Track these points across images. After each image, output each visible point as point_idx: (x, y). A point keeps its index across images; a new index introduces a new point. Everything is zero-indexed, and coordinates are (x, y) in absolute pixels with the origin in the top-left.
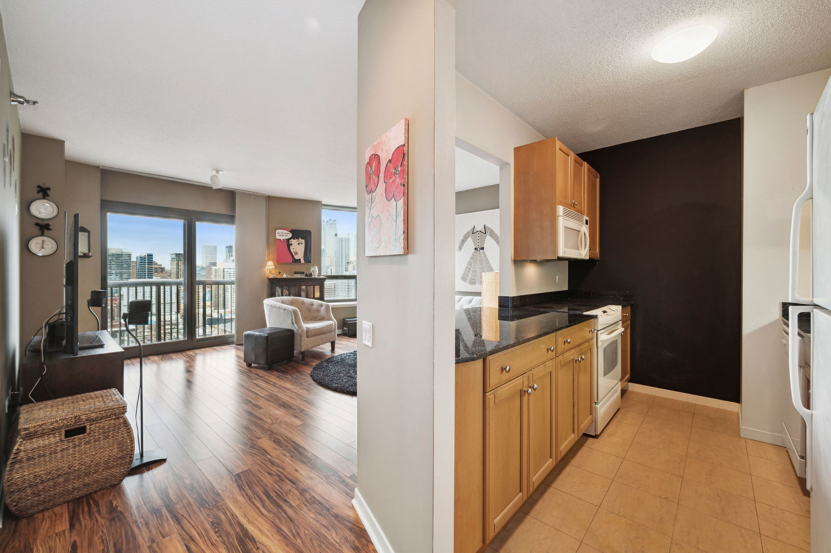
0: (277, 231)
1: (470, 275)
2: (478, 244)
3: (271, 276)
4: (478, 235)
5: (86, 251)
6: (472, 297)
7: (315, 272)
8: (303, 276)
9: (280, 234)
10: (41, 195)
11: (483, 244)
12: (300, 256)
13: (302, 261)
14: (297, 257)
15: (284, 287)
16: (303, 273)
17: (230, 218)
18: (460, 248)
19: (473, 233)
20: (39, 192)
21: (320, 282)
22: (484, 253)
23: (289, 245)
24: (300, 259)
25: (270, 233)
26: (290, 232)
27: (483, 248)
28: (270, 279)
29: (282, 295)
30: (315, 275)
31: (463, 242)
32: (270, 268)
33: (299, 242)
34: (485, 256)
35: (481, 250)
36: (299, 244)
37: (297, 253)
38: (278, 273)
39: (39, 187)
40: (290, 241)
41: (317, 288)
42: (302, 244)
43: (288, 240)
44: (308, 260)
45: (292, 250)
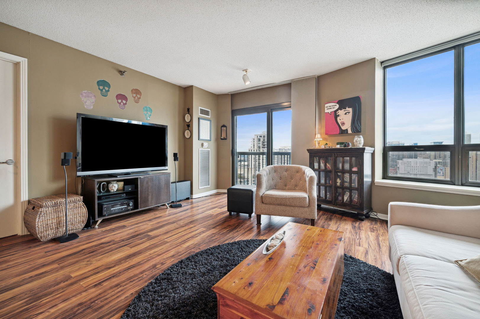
0: (326, 105)
7: (360, 141)
9: (329, 108)
12: (347, 126)
13: (350, 131)
14: (344, 128)
15: (321, 158)
16: (343, 144)
23: (336, 117)
24: (347, 130)
25: (320, 109)
26: (337, 103)
28: (308, 150)
32: (318, 140)
33: (346, 112)
36: (346, 114)
37: (344, 124)
38: (325, 145)
39: (187, 109)
40: (337, 112)
42: (349, 113)
43: (336, 111)
44: (357, 129)
45: (339, 122)
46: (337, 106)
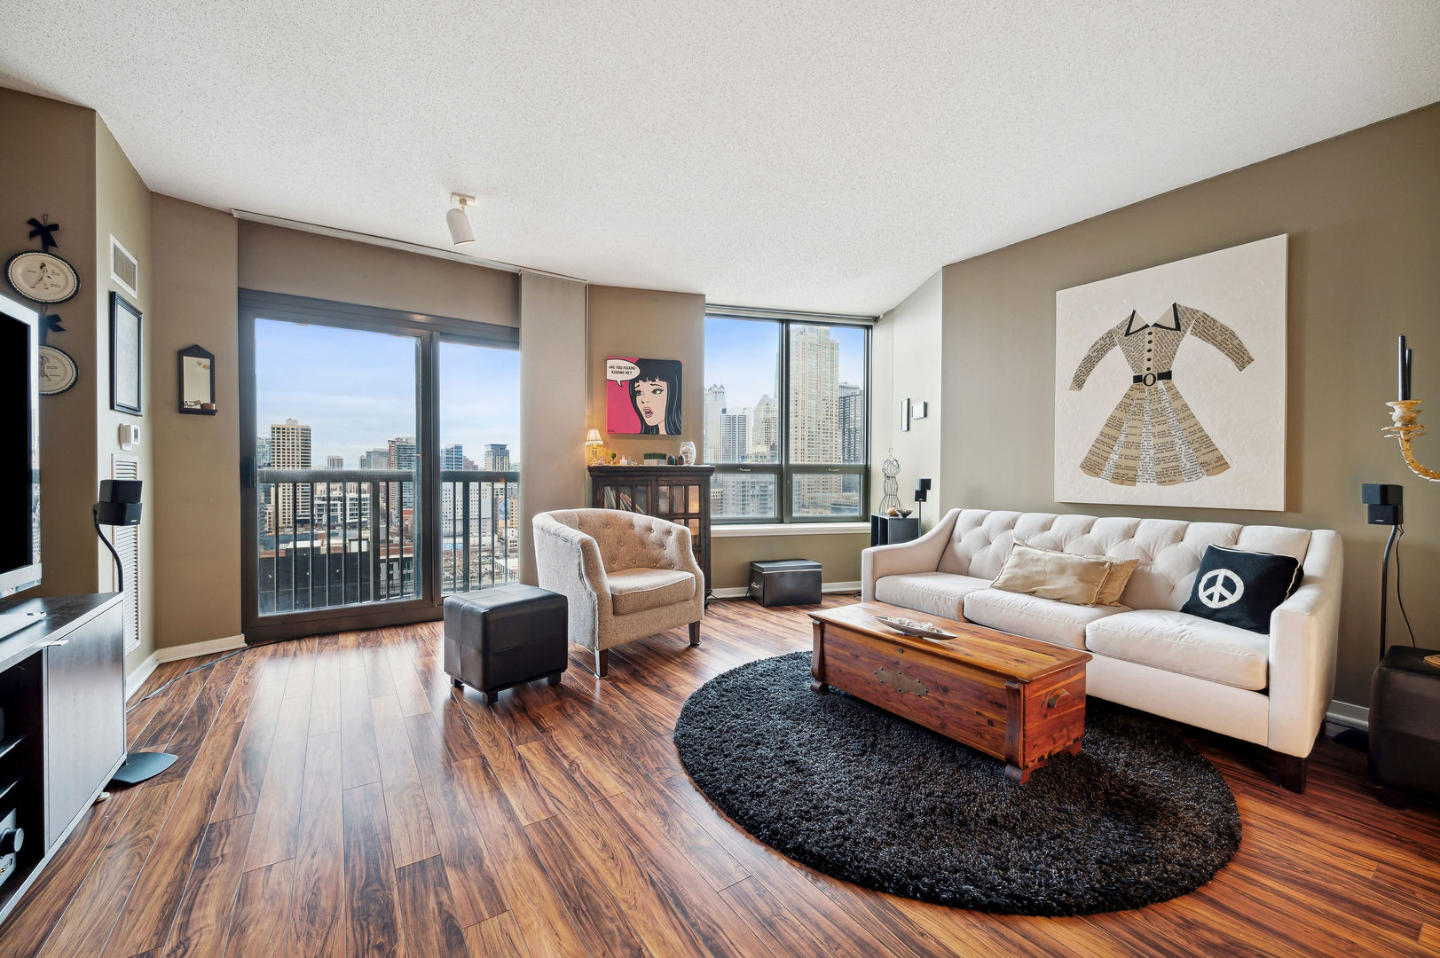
0: (610, 363)
1: (1114, 457)
2: (1150, 364)
3: (595, 463)
4: (1149, 338)
5: (206, 399)
6: (1133, 520)
7: (689, 452)
8: (664, 464)
9: (616, 369)
10: (38, 241)
11: (1170, 363)
12: (657, 418)
13: (663, 431)
14: (650, 421)
15: (622, 489)
16: (663, 457)
17: (511, 337)
18: (1079, 382)
19: (1128, 334)
20: (32, 235)
21: (702, 476)
22: (1170, 389)
23: (634, 394)
24: (657, 427)
25: (594, 367)
26: (637, 364)
27: (1167, 376)
28: (591, 469)
29: (618, 507)
30: (691, 461)
31: (1089, 364)
32: (594, 446)
33: (655, 387)
34: (1177, 396)
35: (1160, 384)
36: (654, 392)
37: (651, 412)
38: (610, 456)
39: (33, 222)
40: (637, 384)
41: (694, 492)
42: (661, 391)
43: (633, 382)
44: (674, 428)
45: (641, 406)
46: (636, 372)
